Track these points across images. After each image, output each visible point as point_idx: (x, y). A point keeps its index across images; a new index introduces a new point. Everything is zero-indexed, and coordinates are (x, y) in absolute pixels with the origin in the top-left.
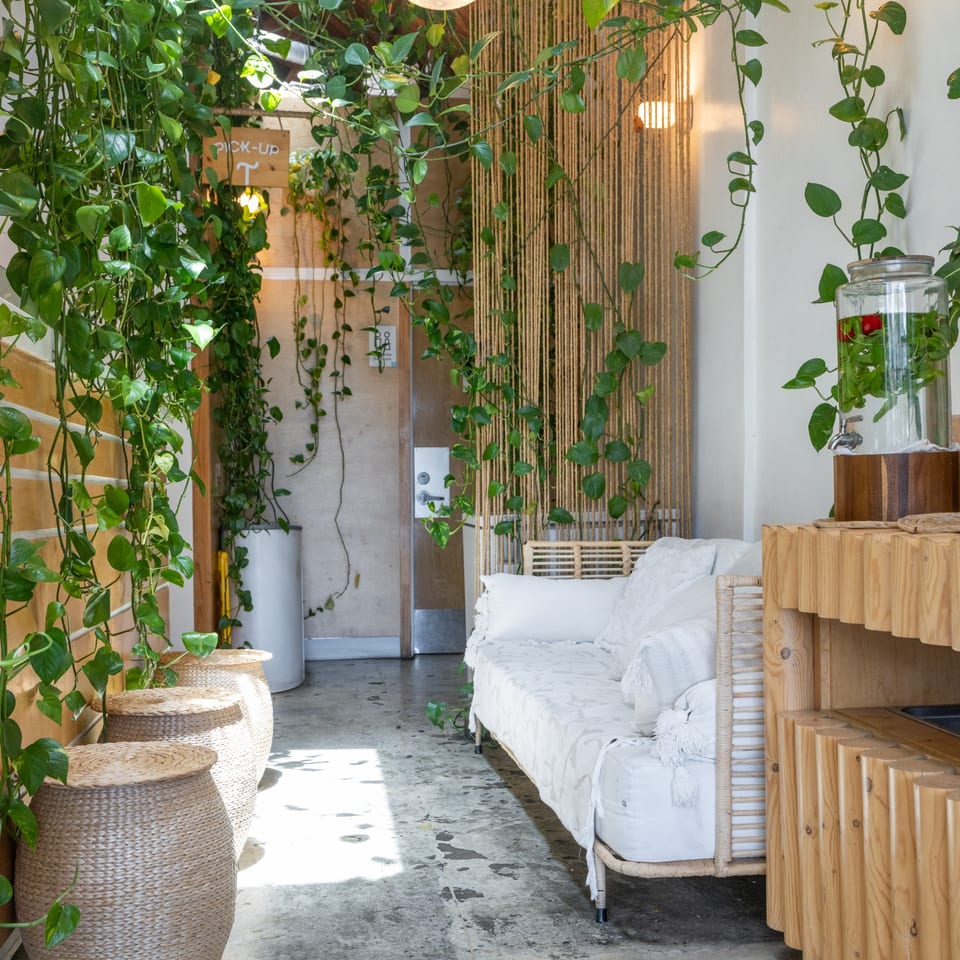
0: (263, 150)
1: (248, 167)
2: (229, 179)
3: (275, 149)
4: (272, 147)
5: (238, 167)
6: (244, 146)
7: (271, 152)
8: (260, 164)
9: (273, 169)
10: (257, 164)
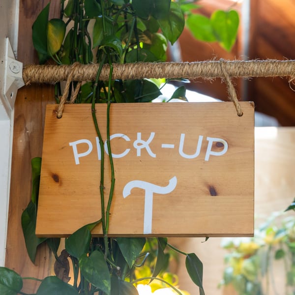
0: (189, 150)
1: (150, 189)
2: (104, 222)
3: (218, 146)
4: (211, 140)
5: (126, 192)
6: (141, 144)
7: (209, 152)
8: (179, 186)
9: (213, 192)
10: (173, 183)
